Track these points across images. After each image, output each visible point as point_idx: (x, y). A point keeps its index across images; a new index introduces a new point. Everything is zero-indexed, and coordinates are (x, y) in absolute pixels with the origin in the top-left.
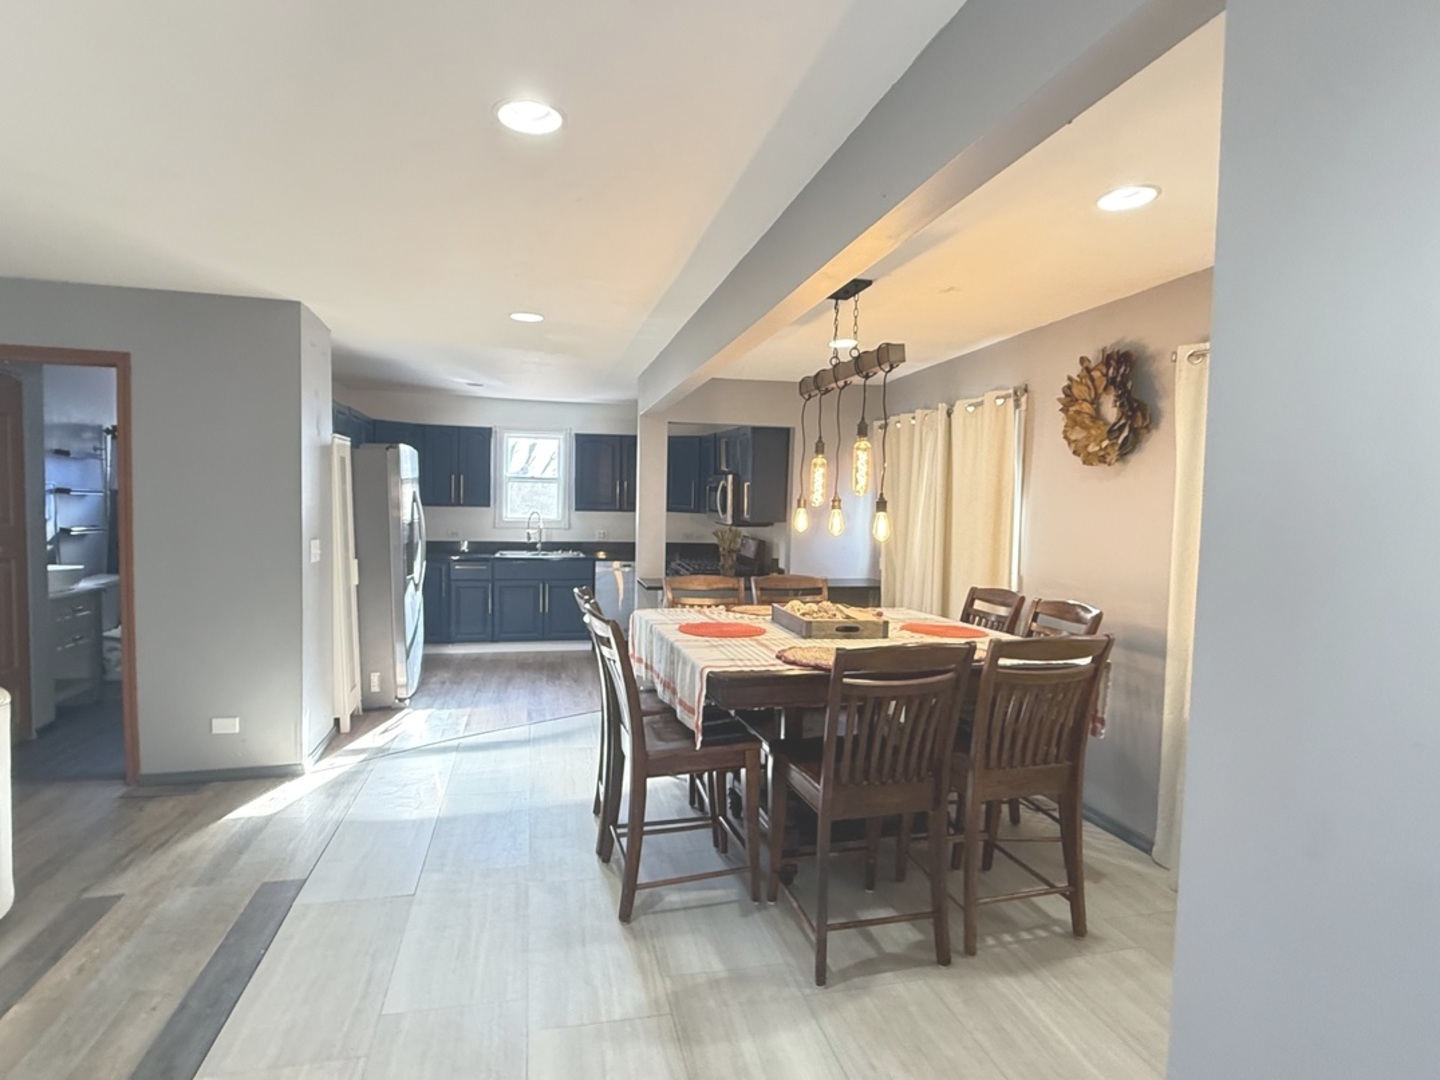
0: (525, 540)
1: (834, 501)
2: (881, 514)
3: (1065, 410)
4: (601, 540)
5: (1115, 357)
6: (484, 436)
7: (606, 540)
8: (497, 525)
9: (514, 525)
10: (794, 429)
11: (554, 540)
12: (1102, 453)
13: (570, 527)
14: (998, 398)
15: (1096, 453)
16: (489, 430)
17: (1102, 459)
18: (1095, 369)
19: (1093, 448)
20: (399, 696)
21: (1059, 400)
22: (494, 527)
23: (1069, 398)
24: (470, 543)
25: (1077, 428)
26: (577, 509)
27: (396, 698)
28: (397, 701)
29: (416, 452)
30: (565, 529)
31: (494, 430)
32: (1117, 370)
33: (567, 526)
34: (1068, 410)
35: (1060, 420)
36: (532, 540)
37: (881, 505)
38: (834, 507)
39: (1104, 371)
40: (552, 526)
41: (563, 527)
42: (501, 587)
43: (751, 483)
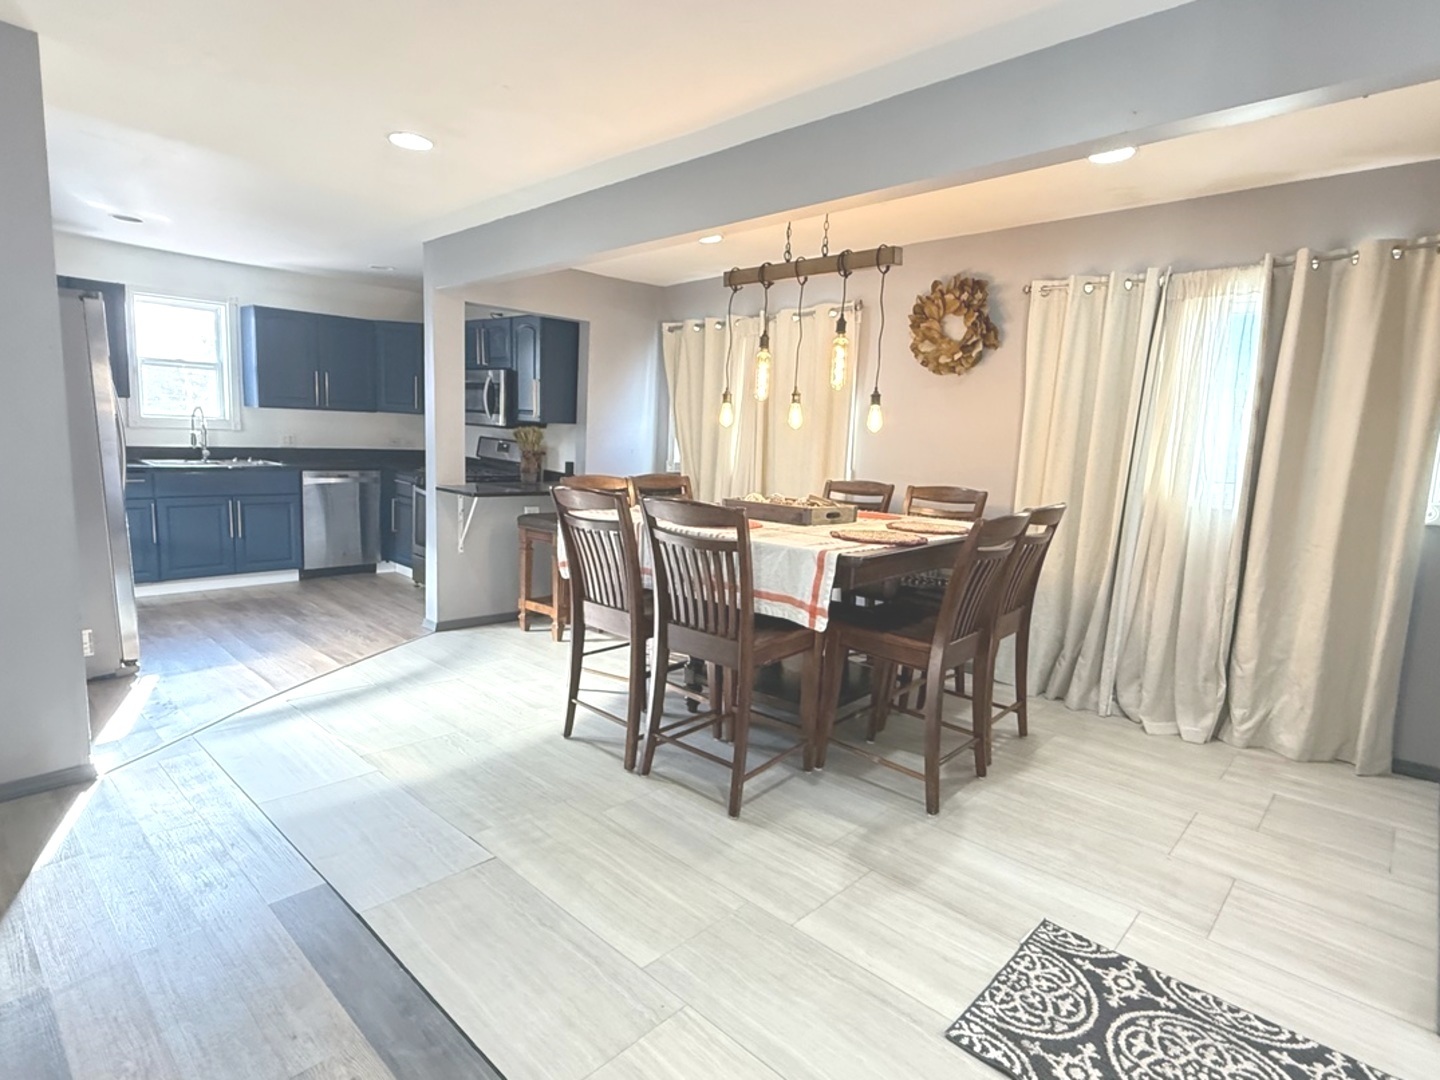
0: (188, 445)
1: (794, 395)
2: (876, 406)
3: (915, 326)
4: (287, 446)
5: (970, 283)
7: (293, 446)
8: (131, 425)
9: (150, 425)
10: (588, 323)
11: (221, 445)
12: (952, 365)
13: (243, 429)
14: (832, 309)
15: (947, 364)
16: (119, 287)
17: (952, 370)
18: (948, 292)
19: (943, 360)
20: (126, 658)
21: (910, 316)
23: (920, 315)
25: (927, 342)
26: (261, 405)
27: (122, 661)
28: (123, 665)
30: (236, 431)
32: (972, 295)
33: (239, 427)
34: (919, 327)
35: (908, 336)
36: (199, 445)
37: (876, 398)
38: (794, 401)
39: (958, 294)
40: (217, 427)
41: (233, 428)
42: (168, 508)
43: (540, 380)
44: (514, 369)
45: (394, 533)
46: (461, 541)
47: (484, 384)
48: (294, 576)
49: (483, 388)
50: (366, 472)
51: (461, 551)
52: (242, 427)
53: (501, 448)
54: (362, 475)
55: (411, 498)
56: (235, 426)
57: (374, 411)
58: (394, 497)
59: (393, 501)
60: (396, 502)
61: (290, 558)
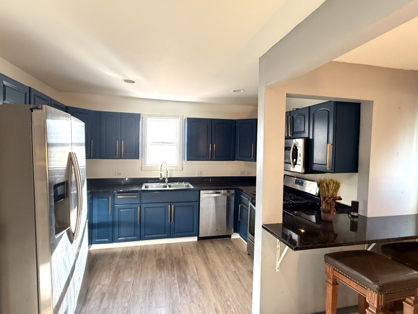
4: (199, 176)
6: (136, 118)
7: (201, 176)
8: (143, 169)
11: (174, 176)
16: (139, 115)
22: (141, 169)
24: (128, 178)
26: (188, 160)
29: (83, 124)
31: (141, 116)
33: (181, 169)
36: (163, 177)
40: (173, 169)
41: (179, 169)
42: (145, 208)
43: (333, 144)
44: (311, 137)
45: (240, 221)
46: (278, 263)
47: (290, 147)
48: (195, 239)
49: (290, 150)
50: (229, 190)
51: (278, 270)
52: (182, 169)
53: (297, 182)
54: (228, 192)
55: (248, 206)
56: (180, 168)
57: (234, 160)
58: (240, 204)
59: (240, 205)
60: (241, 206)
61: (193, 232)
